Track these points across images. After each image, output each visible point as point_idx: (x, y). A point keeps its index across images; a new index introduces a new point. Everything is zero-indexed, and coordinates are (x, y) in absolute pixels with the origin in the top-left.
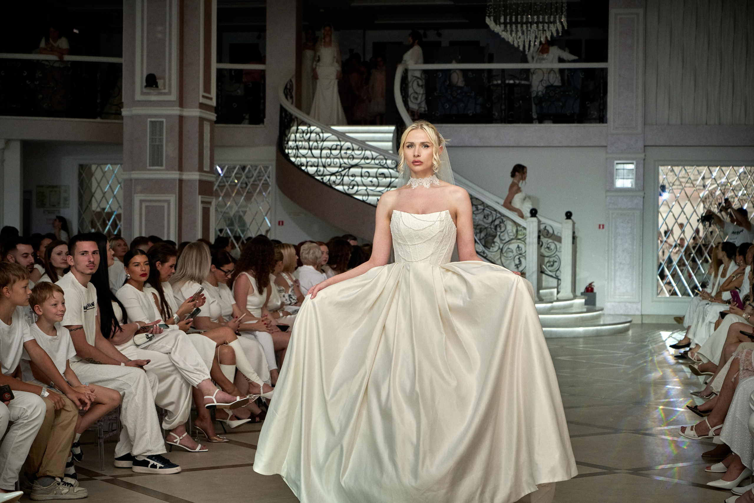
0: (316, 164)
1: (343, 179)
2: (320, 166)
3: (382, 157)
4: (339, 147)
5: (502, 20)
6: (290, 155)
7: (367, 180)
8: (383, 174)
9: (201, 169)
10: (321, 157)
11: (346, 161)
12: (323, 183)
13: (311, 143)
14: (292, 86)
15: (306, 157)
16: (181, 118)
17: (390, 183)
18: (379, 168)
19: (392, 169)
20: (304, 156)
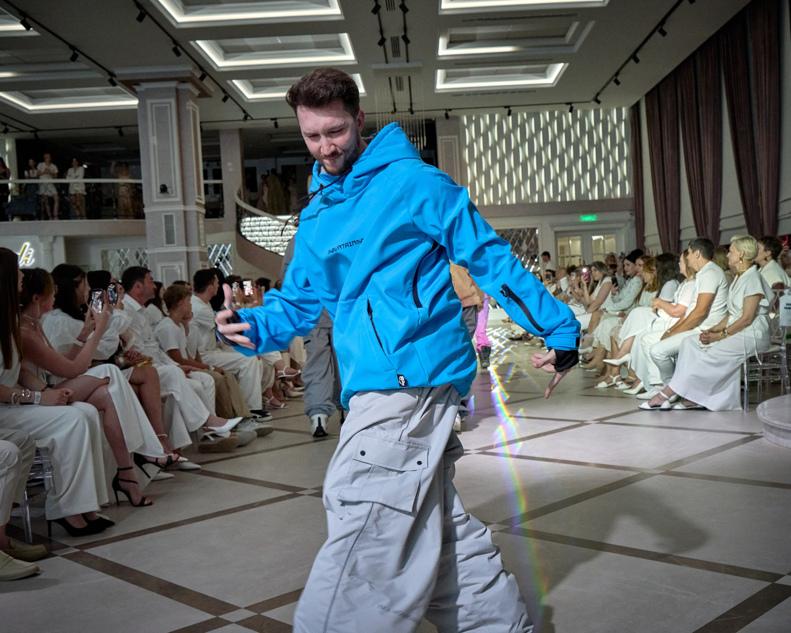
0: (265, 240)
2: (269, 241)
6: (246, 235)
9: (199, 245)
10: (269, 236)
12: (271, 252)
13: (261, 227)
14: (240, 192)
16: (185, 212)
20: (257, 236)
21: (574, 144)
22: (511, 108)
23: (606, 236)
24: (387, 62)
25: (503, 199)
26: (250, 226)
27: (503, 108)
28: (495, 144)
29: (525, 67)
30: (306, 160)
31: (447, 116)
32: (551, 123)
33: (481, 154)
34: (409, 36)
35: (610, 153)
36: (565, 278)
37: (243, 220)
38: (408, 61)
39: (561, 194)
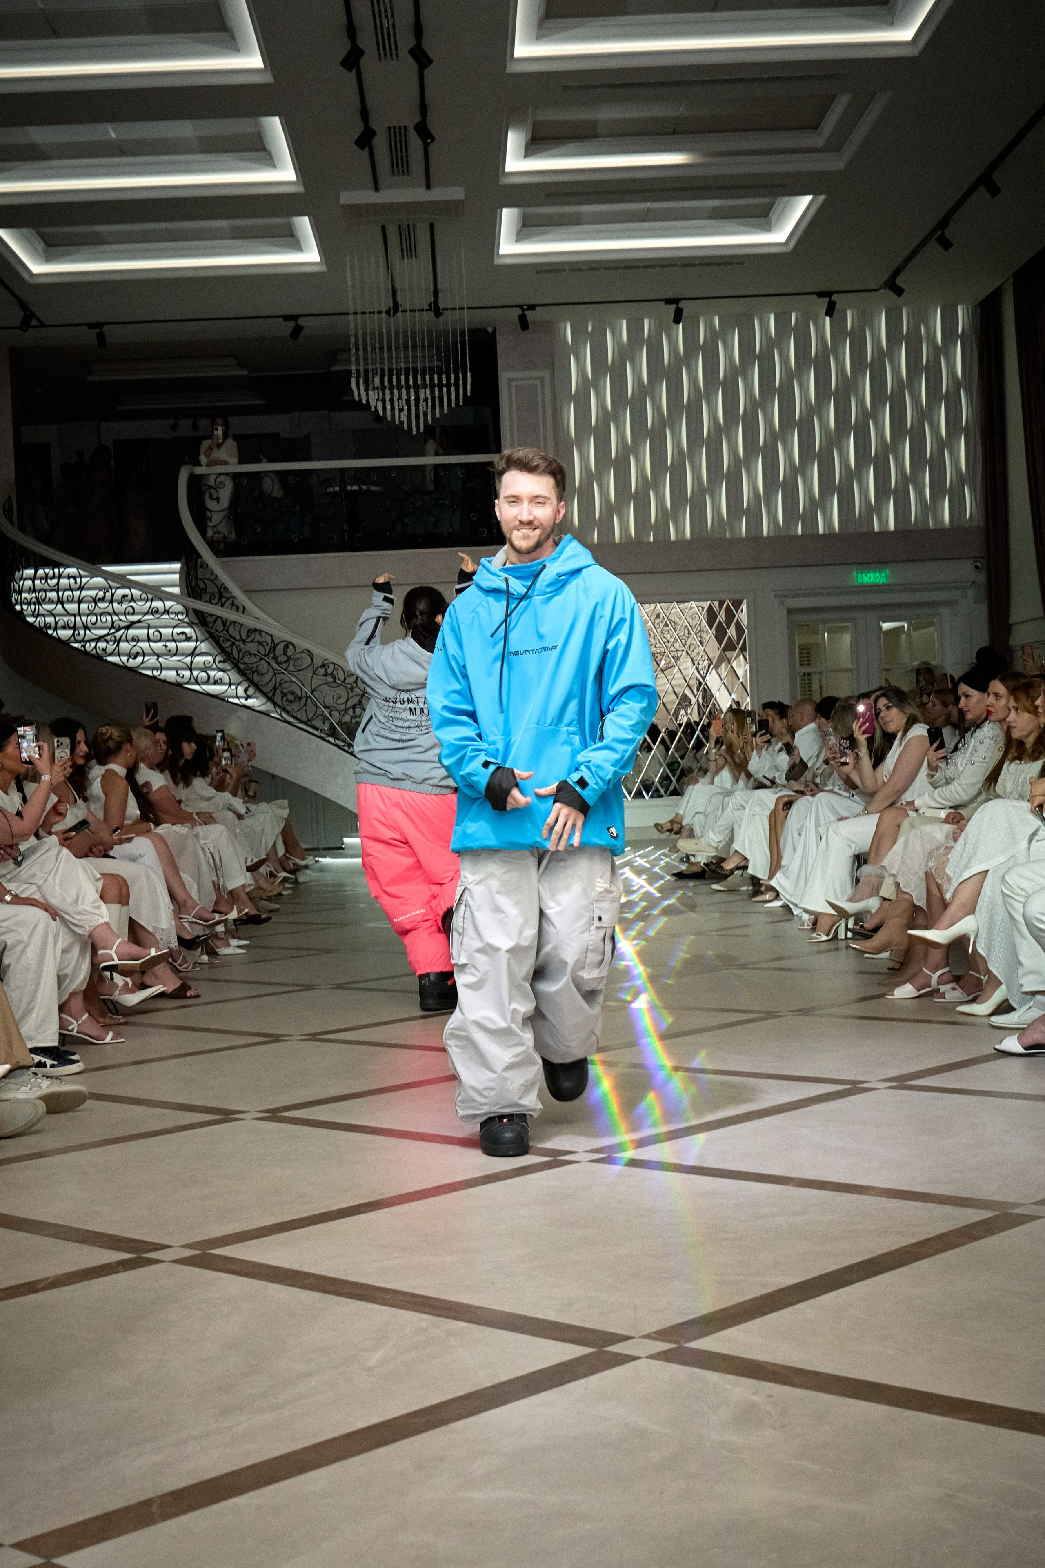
0: (72, 625)
1: (118, 645)
2: (80, 628)
3: (179, 608)
4: (108, 595)
5: (377, 381)
6: (25, 612)
7: (158, 646)
8: (183, 633)
10: (80, 615)
11: (123, 618)
12: (86, 653)
13: (61, 593)
15: (54, 616)
17: (196, 648)
18: (174, 627)
19: (196, 624)
20: (51, 614)
21: (836, 395)
22: (682, 304)
23: (913, 622)
24: (377, 189)
25: (662, 527)
26: (33, 590)
27: (663, 303)
28: (645, 391)
29: (716, 203)
30: (174, 427)
31: (524, 323)
32: (779, 343)
33: (606, 417)
34: (433, 125)
35: (925, 415)
36: (812, 725)
37: (17, 575)
38: (428, 187)
39: (804, 518)
